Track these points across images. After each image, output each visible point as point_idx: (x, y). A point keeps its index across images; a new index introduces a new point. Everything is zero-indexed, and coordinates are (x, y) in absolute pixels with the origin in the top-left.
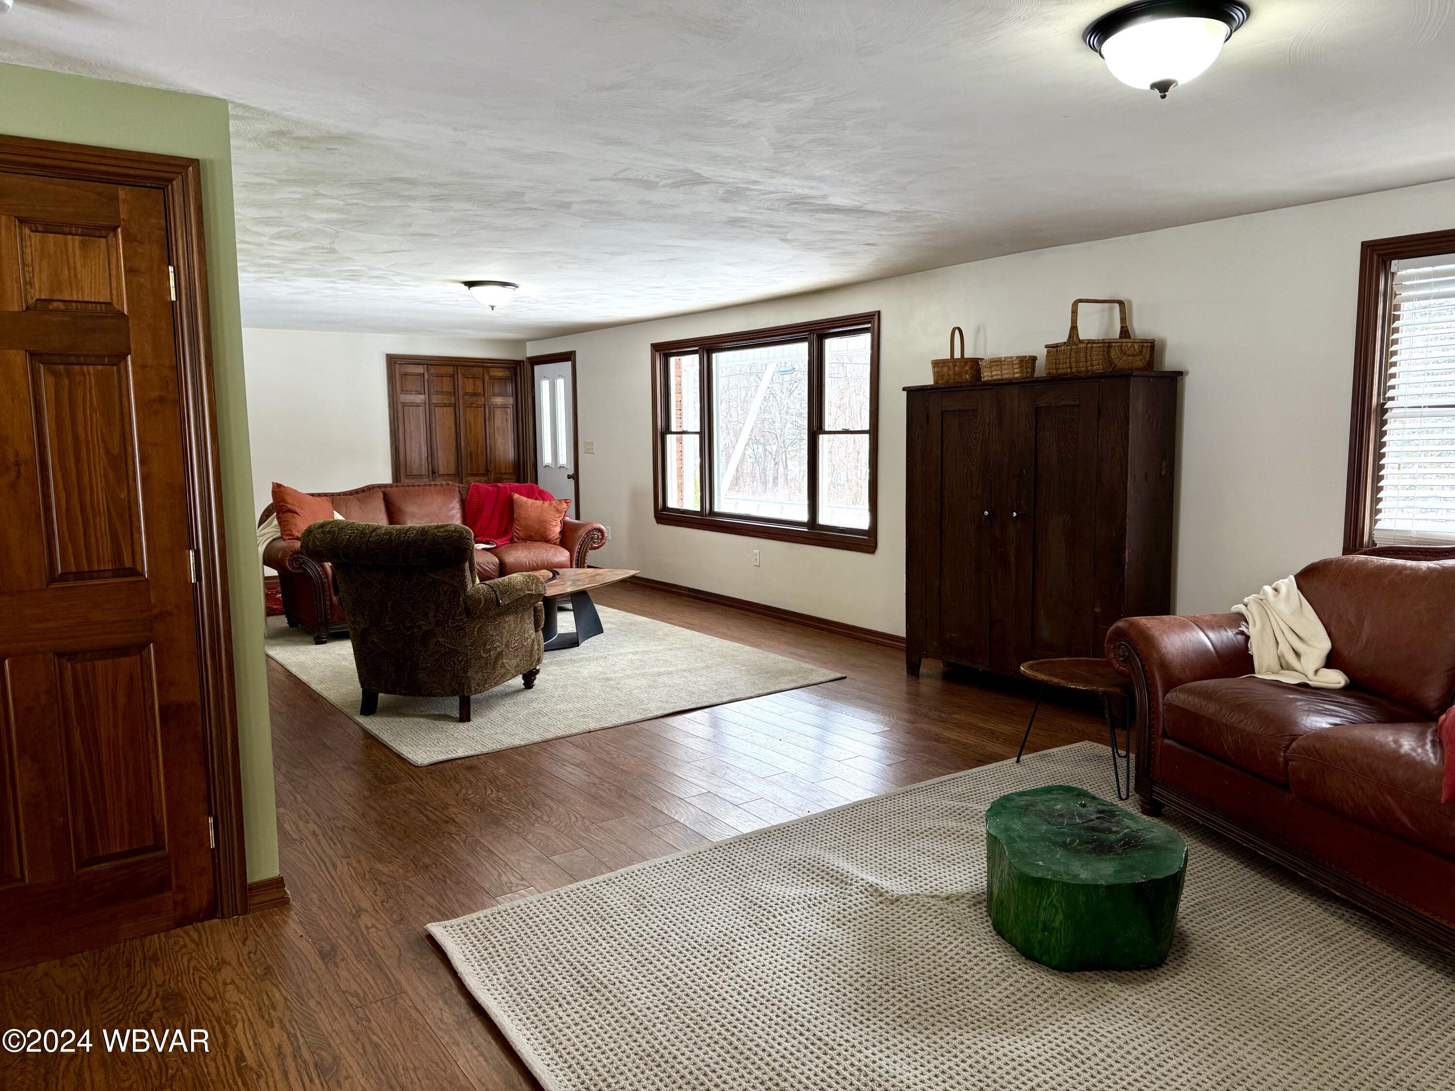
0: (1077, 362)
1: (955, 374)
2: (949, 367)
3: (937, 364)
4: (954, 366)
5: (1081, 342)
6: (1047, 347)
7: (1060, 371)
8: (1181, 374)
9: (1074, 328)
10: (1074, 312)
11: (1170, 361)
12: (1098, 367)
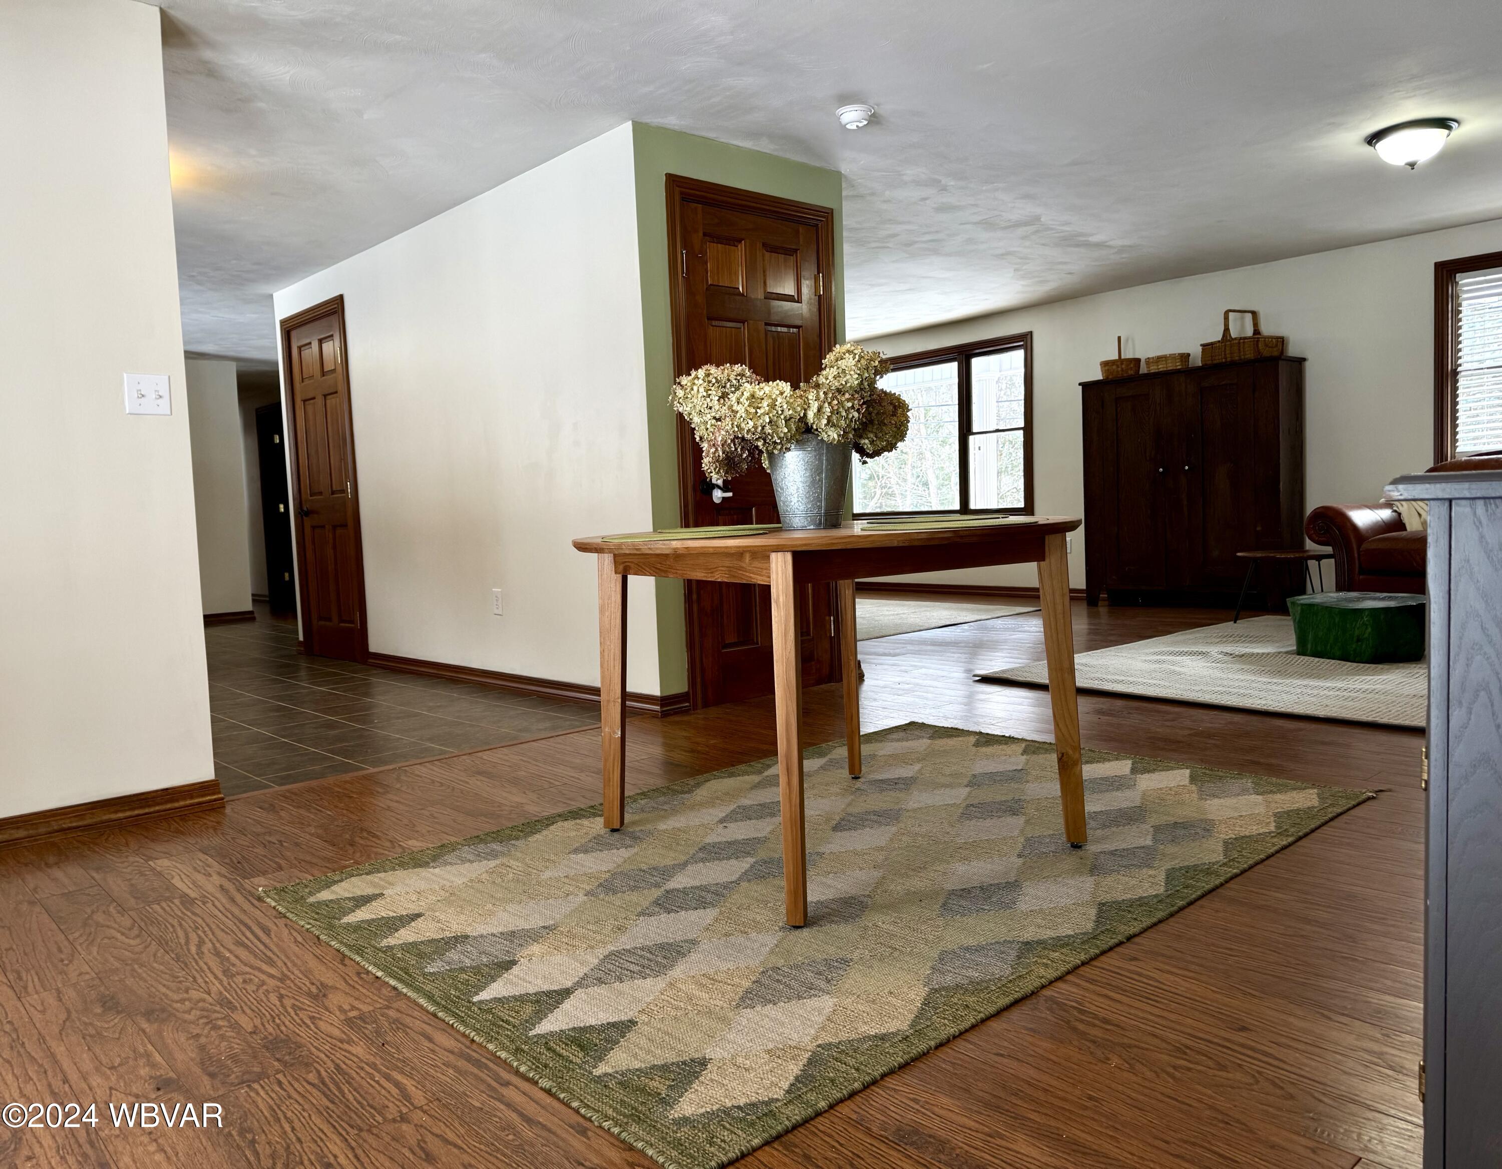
0: (1231, 353)
1: (1122, 370)
2: (1118, 367)
3: (1105, 364)
4: (1122, 364)
5: (1233, 339)
6: (1202, 345)
7: (1215, 362)
8: (1304, 360)
9: (1227, 330)
10: (1226, 318)
11: (1293, 351)
12: (1250, 355)
